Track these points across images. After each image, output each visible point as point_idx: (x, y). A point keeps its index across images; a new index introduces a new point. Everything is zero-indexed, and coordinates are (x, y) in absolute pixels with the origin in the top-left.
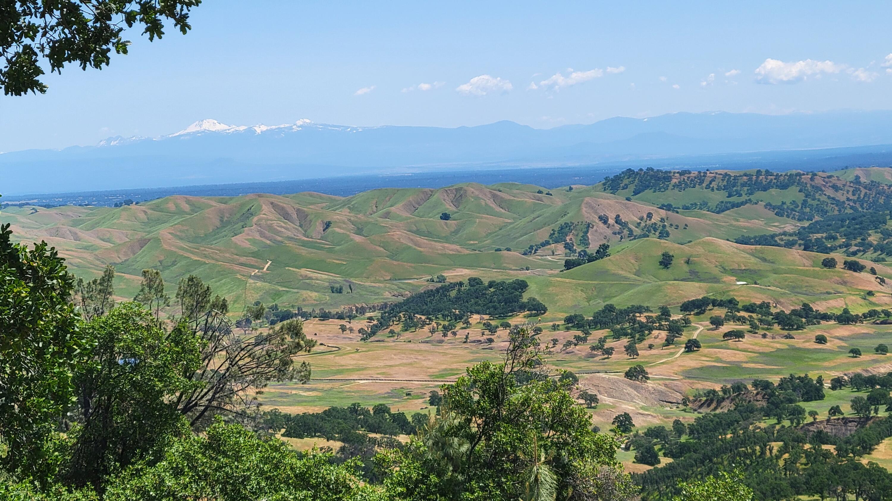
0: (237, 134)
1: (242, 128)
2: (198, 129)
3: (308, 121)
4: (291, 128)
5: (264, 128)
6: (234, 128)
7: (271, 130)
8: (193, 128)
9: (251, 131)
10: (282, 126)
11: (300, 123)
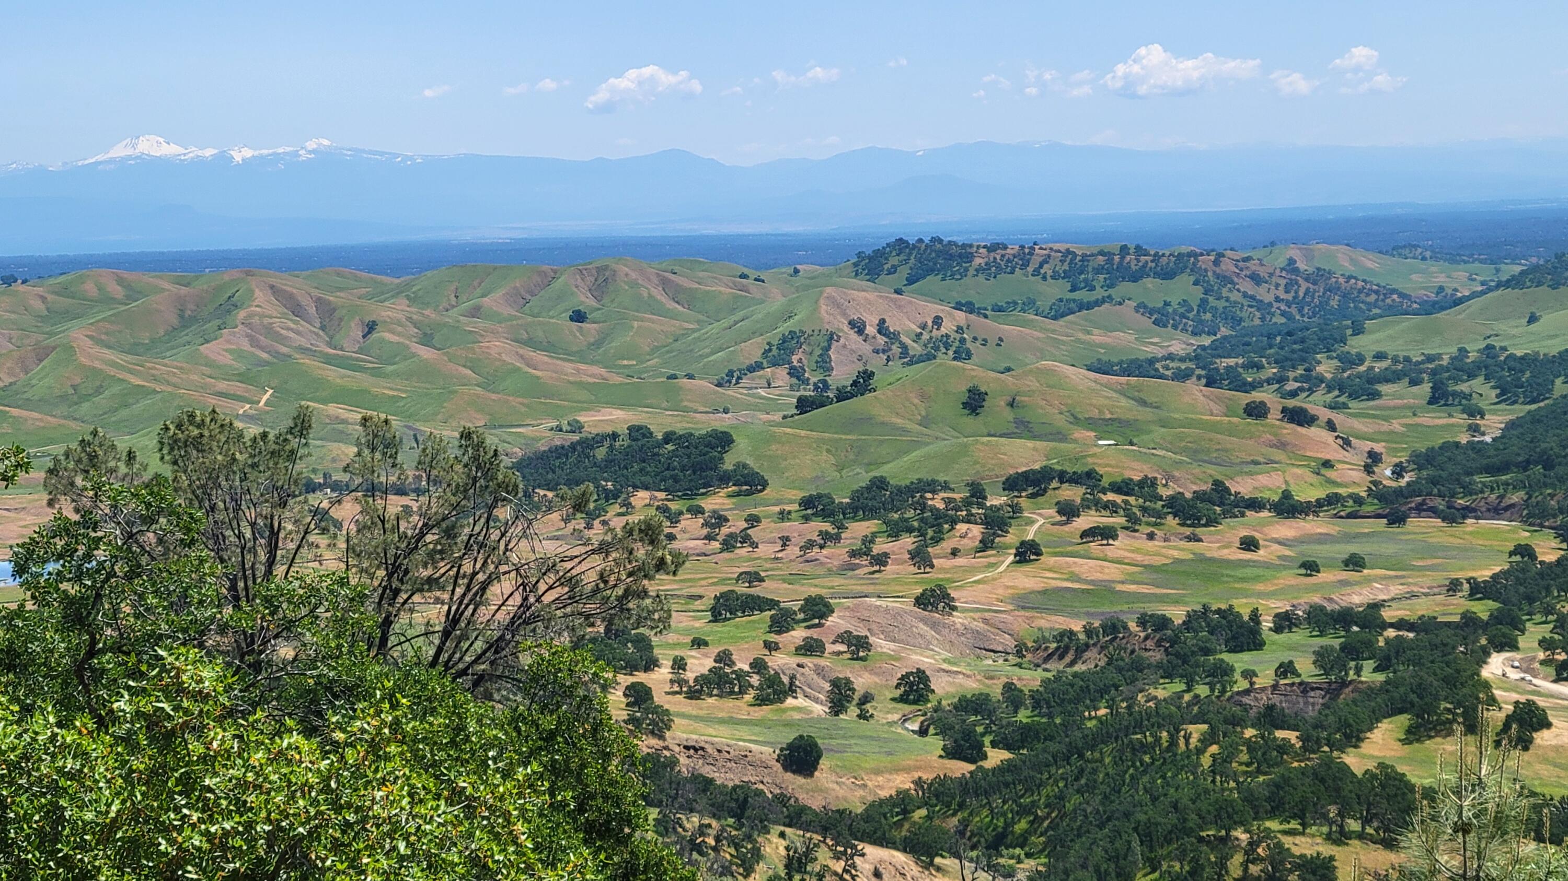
0: (199, 162)
1: (209, 152)
2: (129, 151)
3: (326, 142)
4: (296, 154)
5: (248, 153)
6: (194, 152)
7: (262, 157)
8: (119, 151)
9: (223, 159)
10: (280, 150)
11: (311, 145)
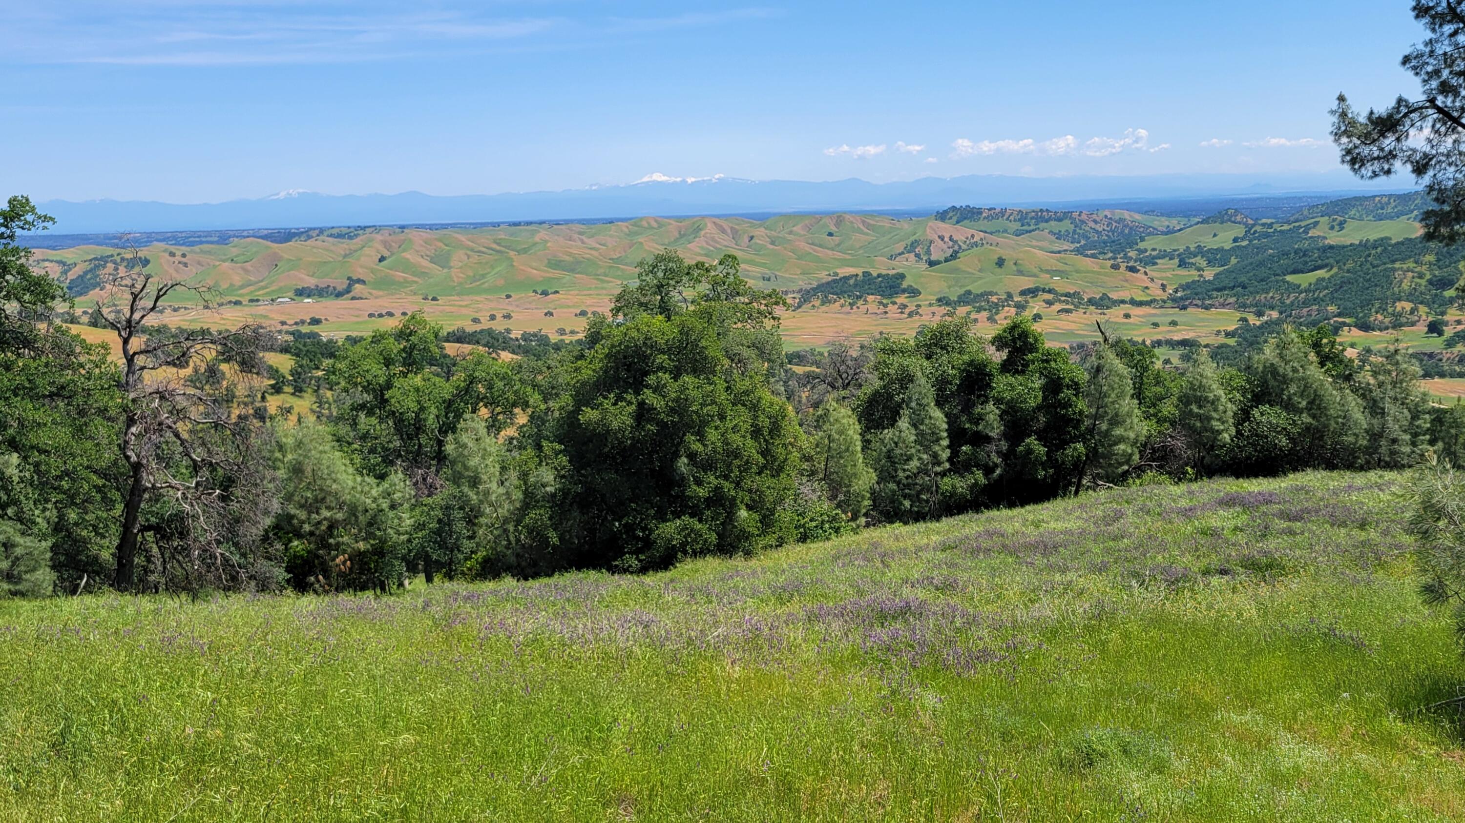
0: (675, 183)
1: (679, 179)
2: (649, 179)
3: (722, 175)
4: (711, 180)
5: (693, 180)
6: (673, 179)
7: (698, 182)
8: (646, 179)
9: (684, 181)
10: (705, 178)
11: (717, 176)
